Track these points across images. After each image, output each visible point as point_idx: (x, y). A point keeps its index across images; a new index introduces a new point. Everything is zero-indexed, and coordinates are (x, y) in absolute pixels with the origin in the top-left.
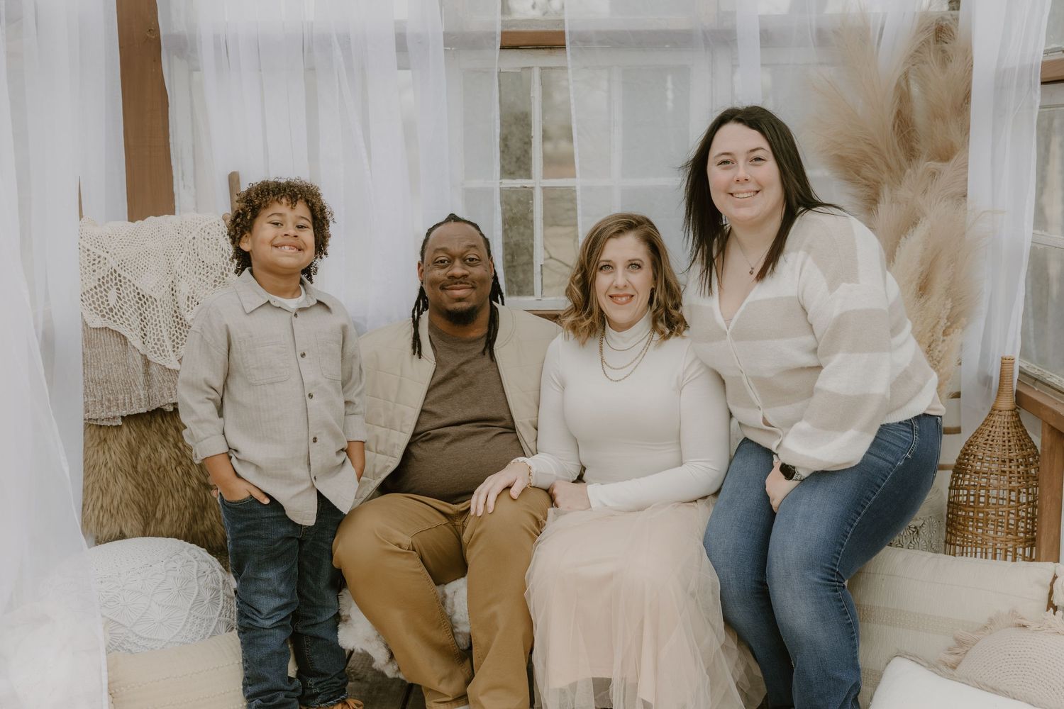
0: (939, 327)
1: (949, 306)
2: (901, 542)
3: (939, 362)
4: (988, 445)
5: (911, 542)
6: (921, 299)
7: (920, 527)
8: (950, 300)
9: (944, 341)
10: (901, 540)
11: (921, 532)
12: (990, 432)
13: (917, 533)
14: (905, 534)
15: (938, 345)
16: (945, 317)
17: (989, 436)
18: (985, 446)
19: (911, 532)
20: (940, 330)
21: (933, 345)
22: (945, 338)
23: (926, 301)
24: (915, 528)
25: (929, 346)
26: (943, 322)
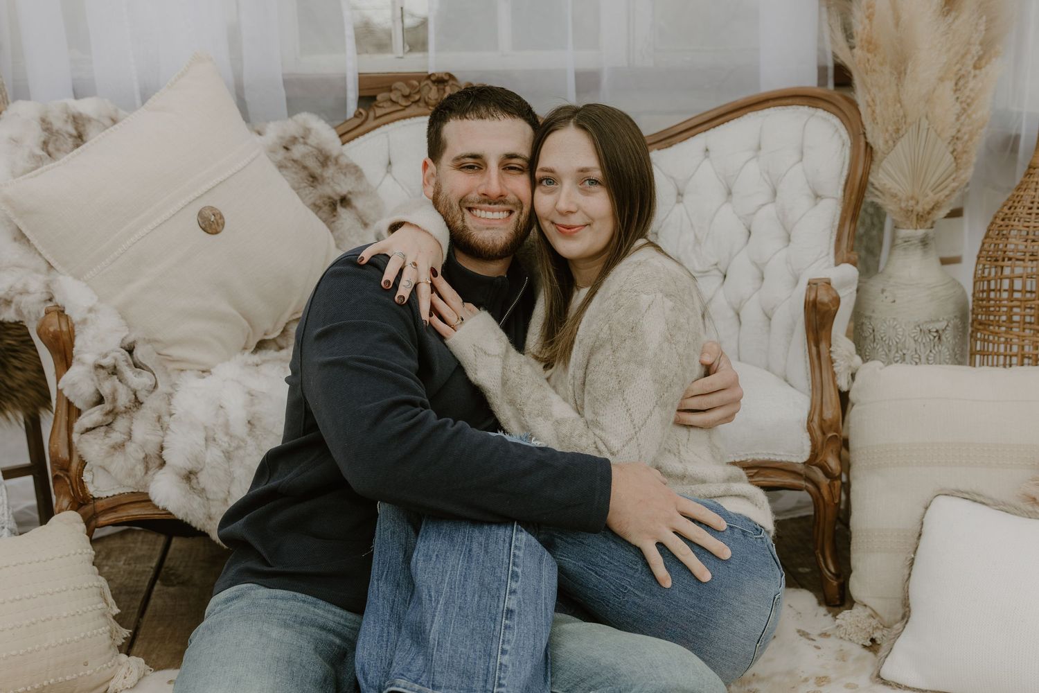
0: (969, 57)
1: (982, 28)
2: (918, 352)
3: (968, 105)
4: (1034, 215)
5: (931, 351)
6: (947, 18)
7: (943, 330)
8: (984, 18)
9: (975, 76)
10: (918, 349)
11: (943, 338)
12: (1034, 197)
13: (939, 338)
14: (924, 341)
15: (967, 82)
16: (978, 42)
17: (1032, 203)
18: (1029, 216)
19: (932, 338)
20: (970, 62)
21: (961, 83)
22: (977, 72)
23: (954, 20)
24: (937, 331)
25: (956, 84)
26: (976, 49)
